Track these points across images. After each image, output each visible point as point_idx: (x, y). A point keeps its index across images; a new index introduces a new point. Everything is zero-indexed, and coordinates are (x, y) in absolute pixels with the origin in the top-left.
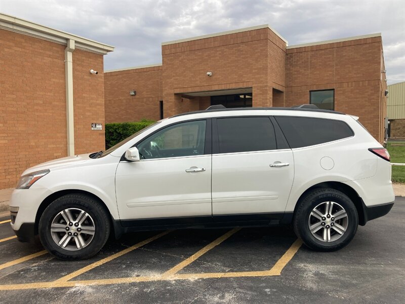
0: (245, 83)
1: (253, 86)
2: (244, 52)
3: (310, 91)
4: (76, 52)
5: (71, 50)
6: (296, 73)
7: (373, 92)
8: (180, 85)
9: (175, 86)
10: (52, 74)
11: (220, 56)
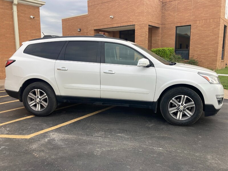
0: (131, 22)
1: (136, 24)
2: (131, 3)
3: (176, 27)
4: (18, 5)
5: (15, 5)
6: (168, 15)
7: (216, 26)
8: (97, 24)
9: (95, 25)
10: (4, 19)
11: (118, 5)
